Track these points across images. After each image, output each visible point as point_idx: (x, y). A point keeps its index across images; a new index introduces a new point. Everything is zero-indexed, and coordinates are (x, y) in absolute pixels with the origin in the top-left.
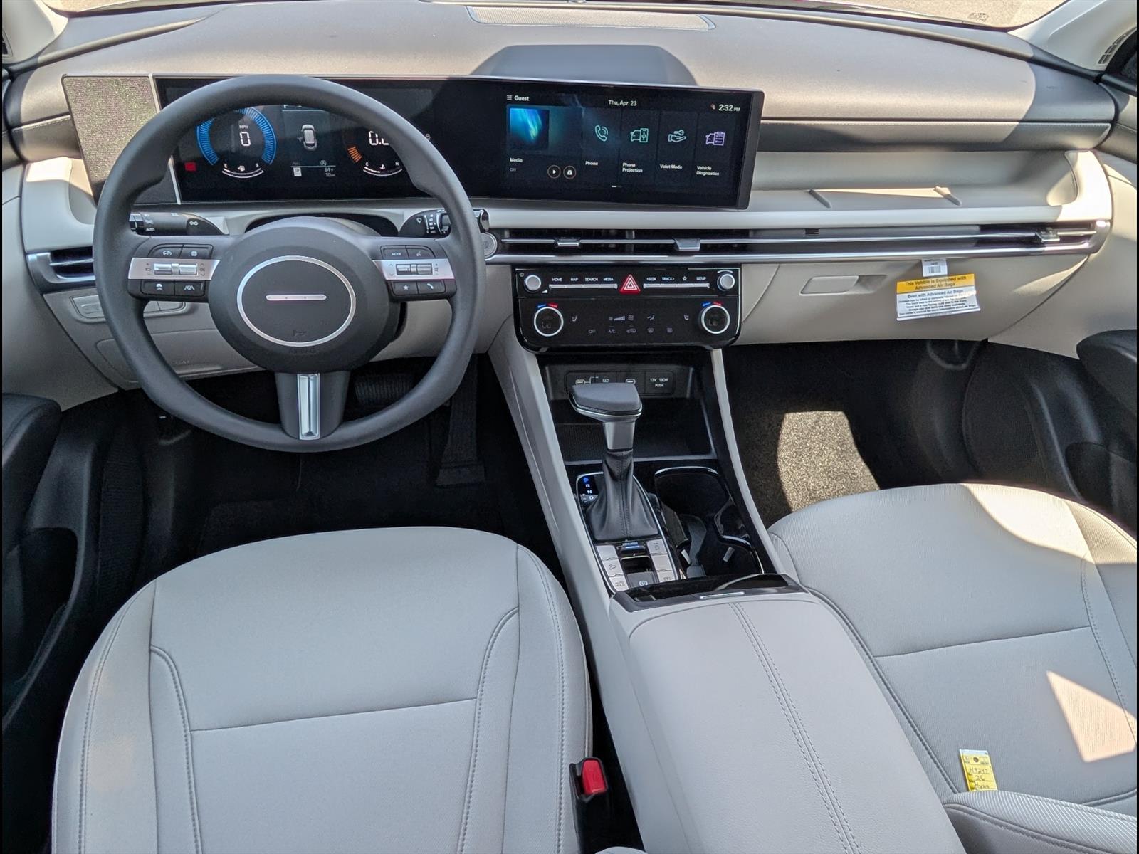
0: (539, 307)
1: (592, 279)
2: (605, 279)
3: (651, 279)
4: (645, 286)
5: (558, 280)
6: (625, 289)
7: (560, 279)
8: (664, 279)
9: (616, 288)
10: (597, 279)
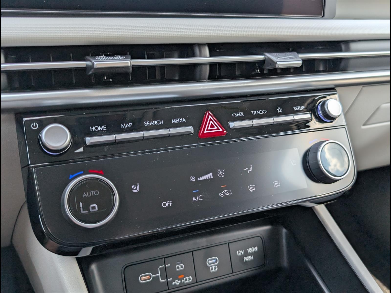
0: (71, 176)
1: (155, 123)
2: (175, 121)
3: (237, 115)
4: (232, 125)
5: (99, 128)
6: (205, 132)
7: (104, 128)
8: (254, 112)
9: (193, 132)
10: (162, 122)
